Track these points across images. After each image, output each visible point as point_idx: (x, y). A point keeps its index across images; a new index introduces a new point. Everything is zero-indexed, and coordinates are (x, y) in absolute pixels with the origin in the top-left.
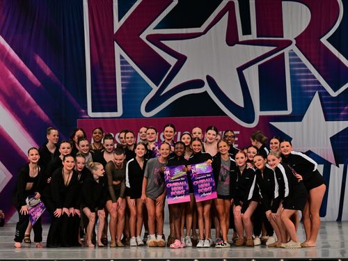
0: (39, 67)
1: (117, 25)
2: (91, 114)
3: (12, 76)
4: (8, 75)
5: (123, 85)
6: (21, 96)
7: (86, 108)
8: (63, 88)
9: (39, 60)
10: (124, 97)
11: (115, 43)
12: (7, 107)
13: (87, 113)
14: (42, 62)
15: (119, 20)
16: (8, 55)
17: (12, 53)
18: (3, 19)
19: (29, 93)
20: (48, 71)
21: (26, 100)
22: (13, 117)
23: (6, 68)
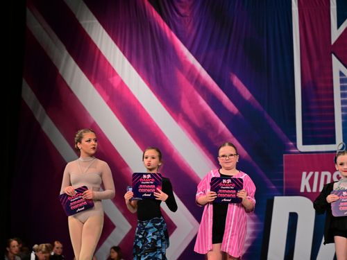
0: (236, 89)
1: (335, 34)
2: (301, 147)
3: (203, 102)
4: (197, 101)
5: (343, 110)
6: (213, 127)
7: (294, 140)
8: (266, 115)
9: (236, 81)
10: (344, 125)
11: (333, 56)
12: (196, 141)
13: (295, 146)
14: (241, 83)
15: (339, 26)
16: (199, 76)
17: (204, 74)
18: (194, 33)
19: (224, 122)
20: (246, 94)
21: (219, 132)
22: (204, 153)
23: (196, 93)
